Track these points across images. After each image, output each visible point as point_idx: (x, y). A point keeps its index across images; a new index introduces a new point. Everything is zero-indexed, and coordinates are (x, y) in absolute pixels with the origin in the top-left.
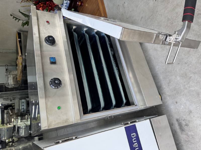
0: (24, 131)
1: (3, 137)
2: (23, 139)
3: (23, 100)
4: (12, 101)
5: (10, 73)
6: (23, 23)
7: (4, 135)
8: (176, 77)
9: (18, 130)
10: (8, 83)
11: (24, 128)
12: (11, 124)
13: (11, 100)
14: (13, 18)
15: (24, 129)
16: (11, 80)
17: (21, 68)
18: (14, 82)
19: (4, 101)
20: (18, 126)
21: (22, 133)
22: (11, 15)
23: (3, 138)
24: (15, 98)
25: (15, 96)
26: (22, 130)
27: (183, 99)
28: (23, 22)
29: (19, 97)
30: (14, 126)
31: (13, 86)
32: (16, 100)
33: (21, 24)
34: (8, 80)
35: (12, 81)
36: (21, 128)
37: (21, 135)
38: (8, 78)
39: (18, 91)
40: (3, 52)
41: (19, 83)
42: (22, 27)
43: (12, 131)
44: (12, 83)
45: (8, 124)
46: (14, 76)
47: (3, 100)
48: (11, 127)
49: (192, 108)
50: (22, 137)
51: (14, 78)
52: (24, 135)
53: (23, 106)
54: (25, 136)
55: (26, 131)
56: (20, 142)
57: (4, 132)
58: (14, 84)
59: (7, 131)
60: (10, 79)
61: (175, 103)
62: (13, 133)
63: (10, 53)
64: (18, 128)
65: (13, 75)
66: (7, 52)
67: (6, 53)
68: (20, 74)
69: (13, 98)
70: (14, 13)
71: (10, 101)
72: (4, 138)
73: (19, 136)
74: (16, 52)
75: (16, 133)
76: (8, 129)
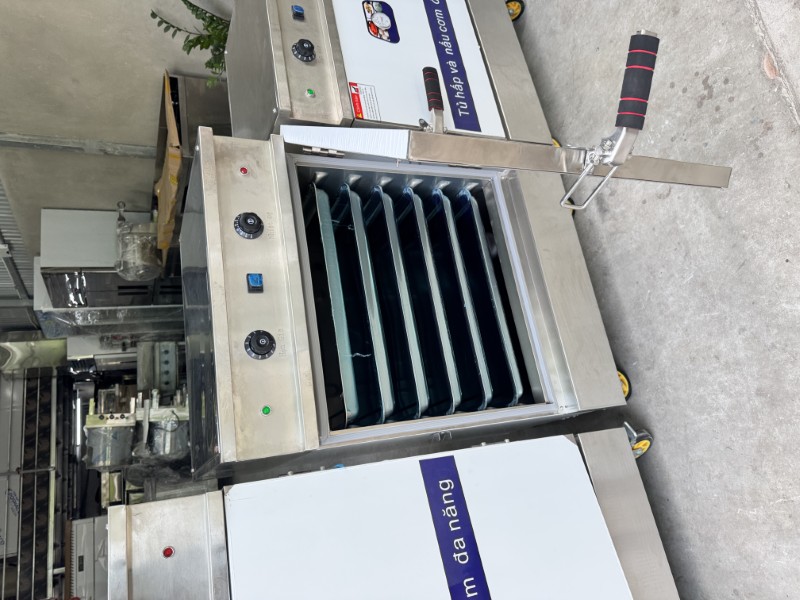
0: (171, 439)
1: (101, 458)
4: (129, 350)
8: (593, 83)
9: (151, 438)
10: (126, 263)
13: (124, 347)
14: (160, 24)
15: (172, 431)
16: (134, 251)
18: (143, 258)
19: (102, 347)
20: (152, 420)
21: (165, 445)
22: (154, 15)
23: (99, 461)
28: (188, 37)
29: (152, 332)
32: (143, 345)
33: (183, 44)
34: (124, 253)
36: (161, 429)
38: (126, 245)
43: (130, 443)
44: (138, 263)
45: (118, 415)
46: (145, 238)
48: (126, 427)
51: (143, 246)
52: (170, 453)
53: (167, 362)
54: (174, 457)
57: (104, 440)
58: (145, 268)
59: (115, 437)
62: (132, 448)
64: (152, 425)
65: (141, 235)
66: (128, 153)
68: (169, 223)
69: (132, 337)
71: (120, 351)
74: (155, 154)
75: (144, 446)
76: (117, 432)
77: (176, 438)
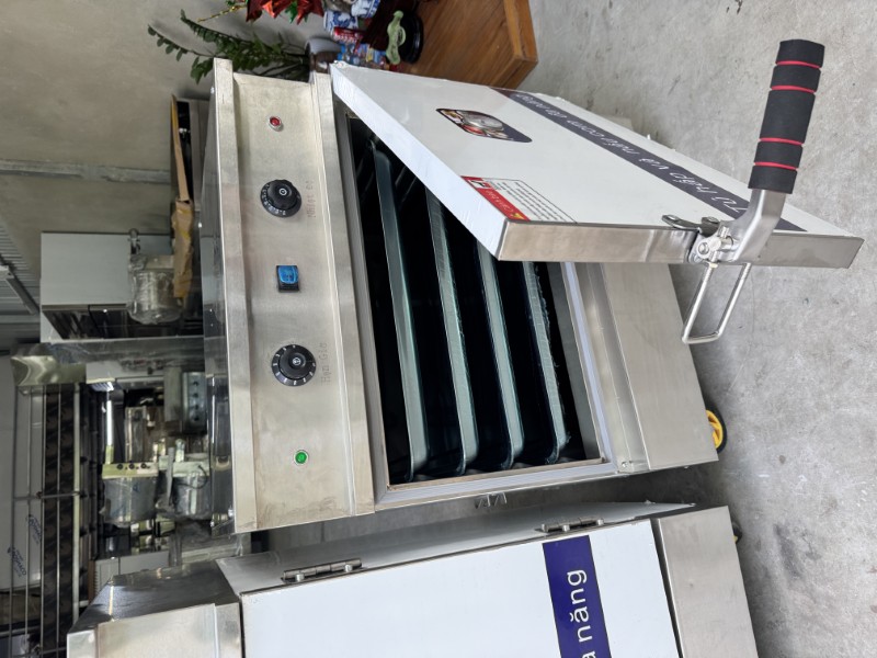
0: (198, 497)
1: (121, 512)
2: (194, 527)
3: (195, 374)
4: (155, 373)
5: (149, 266)
6: (200, 66)
7: (124, 507)
8: (790, 352)
9: (175, 493)
10: (139, 306)
11: (195, 484)
12: (148, 464)
13: (150, 372)
14: (160, 43)
15: (199, 488)
16: (149, 291)
17: (190, 251)
18: (160, 300)
19: (124, 370)
20: (176, 475)
21: (191, 504)
22: (152, 32)
23: (118, 516)
24: (165, 361)
25: (167, 357)
26: (190, 492)
27: (809, 449)
28: (197, 60)
29: (181, 357)
30: (162, 475)
31: (157, 316)
32: (171, 369)
33: (191, 69)
34: (138, 292)
35: (153, 297)
36: (186, 485)
37: (187, 513)
38: (139, 283)
39: (177, 337)
40: (122, 179)
41: (180, 307)
42: (194, 80)
43: (152, 494)
44: (154, 306)
45: (139, 465)
46: (162, 275)
47: (120, 368)
48: (148, 478)
49: (838, 492)
50: (189, 520)
51: (160, 285)
52: (197, 513)
53: (196, 395)
54: (201, 517)
55: (206, 499)
56: (182, 538)
57: (123, 493)
58: (162, 311)
59: (135, 490)
60: (145, 287)
61: (778, 462)
62: (155, 500)
63: (146, 182)
64: (176, 481)
65: (158, 271)
66: (137, 180)
67: (132, 182)
68: (184, 273)
69: (158, 362)
70: (163, 21)
71: (145, 374)
72: (124, 515)
73: (179, 513)
74: (169, 181)
75: (167, 502)
76: (139, 484)
77: (203, 496)
